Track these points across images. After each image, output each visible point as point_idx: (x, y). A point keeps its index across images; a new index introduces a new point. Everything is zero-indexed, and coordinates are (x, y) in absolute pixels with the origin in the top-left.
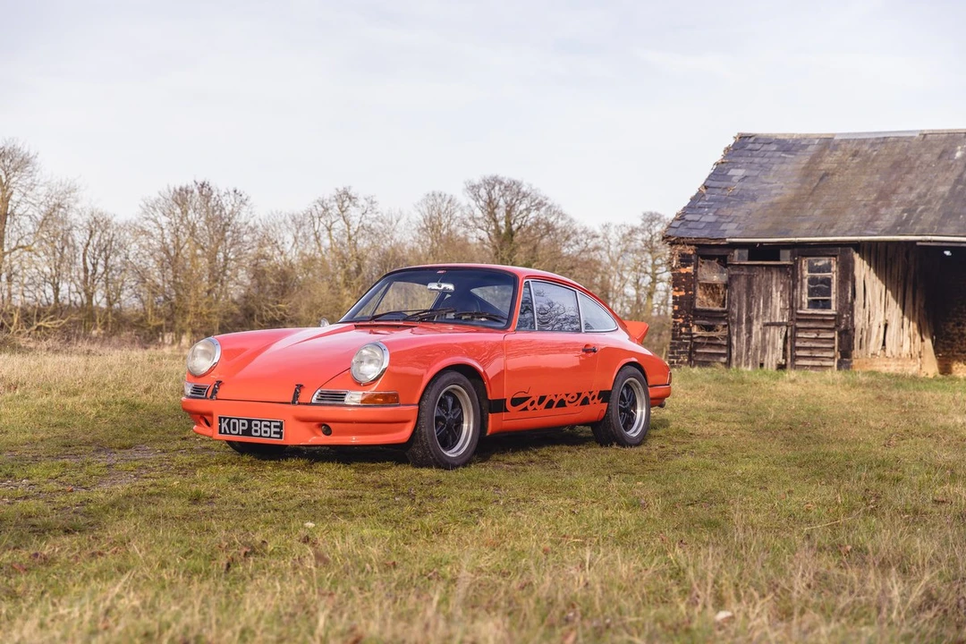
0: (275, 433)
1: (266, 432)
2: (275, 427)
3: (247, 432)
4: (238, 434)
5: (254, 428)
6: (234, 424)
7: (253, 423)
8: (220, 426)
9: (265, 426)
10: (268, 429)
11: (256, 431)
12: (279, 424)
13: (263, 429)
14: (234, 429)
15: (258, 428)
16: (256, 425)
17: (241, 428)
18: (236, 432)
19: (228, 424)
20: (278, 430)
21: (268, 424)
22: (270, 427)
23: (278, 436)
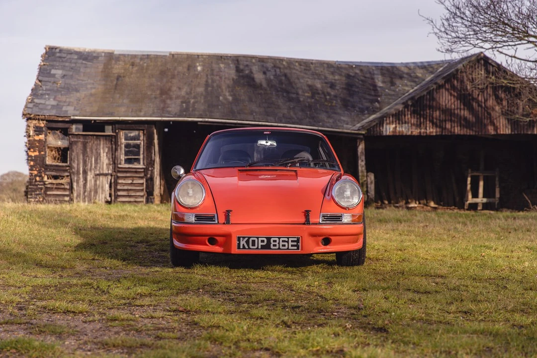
0: (292, 246)
1: (284, 246)
2: (292, 241)
3: (267, 247)
4: (257, 248)
5: (273, 243)
6: (253, 242)
7: (272, 240)
8: (239, 244)
9: (283, 241)
10: (286, 244)
11: (275, 245)
12: (296, 239)
13: (281, 243)
14: (253, 244)
15: (277, 243)
16: (275, 241)
17: (260, 244)
18: (256, 247)
19: (247, 242)
20: (295, 243)
21: (286, 239)
22: (288, 242)
23: (296, 248)
